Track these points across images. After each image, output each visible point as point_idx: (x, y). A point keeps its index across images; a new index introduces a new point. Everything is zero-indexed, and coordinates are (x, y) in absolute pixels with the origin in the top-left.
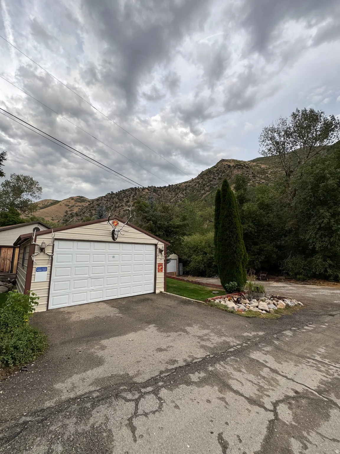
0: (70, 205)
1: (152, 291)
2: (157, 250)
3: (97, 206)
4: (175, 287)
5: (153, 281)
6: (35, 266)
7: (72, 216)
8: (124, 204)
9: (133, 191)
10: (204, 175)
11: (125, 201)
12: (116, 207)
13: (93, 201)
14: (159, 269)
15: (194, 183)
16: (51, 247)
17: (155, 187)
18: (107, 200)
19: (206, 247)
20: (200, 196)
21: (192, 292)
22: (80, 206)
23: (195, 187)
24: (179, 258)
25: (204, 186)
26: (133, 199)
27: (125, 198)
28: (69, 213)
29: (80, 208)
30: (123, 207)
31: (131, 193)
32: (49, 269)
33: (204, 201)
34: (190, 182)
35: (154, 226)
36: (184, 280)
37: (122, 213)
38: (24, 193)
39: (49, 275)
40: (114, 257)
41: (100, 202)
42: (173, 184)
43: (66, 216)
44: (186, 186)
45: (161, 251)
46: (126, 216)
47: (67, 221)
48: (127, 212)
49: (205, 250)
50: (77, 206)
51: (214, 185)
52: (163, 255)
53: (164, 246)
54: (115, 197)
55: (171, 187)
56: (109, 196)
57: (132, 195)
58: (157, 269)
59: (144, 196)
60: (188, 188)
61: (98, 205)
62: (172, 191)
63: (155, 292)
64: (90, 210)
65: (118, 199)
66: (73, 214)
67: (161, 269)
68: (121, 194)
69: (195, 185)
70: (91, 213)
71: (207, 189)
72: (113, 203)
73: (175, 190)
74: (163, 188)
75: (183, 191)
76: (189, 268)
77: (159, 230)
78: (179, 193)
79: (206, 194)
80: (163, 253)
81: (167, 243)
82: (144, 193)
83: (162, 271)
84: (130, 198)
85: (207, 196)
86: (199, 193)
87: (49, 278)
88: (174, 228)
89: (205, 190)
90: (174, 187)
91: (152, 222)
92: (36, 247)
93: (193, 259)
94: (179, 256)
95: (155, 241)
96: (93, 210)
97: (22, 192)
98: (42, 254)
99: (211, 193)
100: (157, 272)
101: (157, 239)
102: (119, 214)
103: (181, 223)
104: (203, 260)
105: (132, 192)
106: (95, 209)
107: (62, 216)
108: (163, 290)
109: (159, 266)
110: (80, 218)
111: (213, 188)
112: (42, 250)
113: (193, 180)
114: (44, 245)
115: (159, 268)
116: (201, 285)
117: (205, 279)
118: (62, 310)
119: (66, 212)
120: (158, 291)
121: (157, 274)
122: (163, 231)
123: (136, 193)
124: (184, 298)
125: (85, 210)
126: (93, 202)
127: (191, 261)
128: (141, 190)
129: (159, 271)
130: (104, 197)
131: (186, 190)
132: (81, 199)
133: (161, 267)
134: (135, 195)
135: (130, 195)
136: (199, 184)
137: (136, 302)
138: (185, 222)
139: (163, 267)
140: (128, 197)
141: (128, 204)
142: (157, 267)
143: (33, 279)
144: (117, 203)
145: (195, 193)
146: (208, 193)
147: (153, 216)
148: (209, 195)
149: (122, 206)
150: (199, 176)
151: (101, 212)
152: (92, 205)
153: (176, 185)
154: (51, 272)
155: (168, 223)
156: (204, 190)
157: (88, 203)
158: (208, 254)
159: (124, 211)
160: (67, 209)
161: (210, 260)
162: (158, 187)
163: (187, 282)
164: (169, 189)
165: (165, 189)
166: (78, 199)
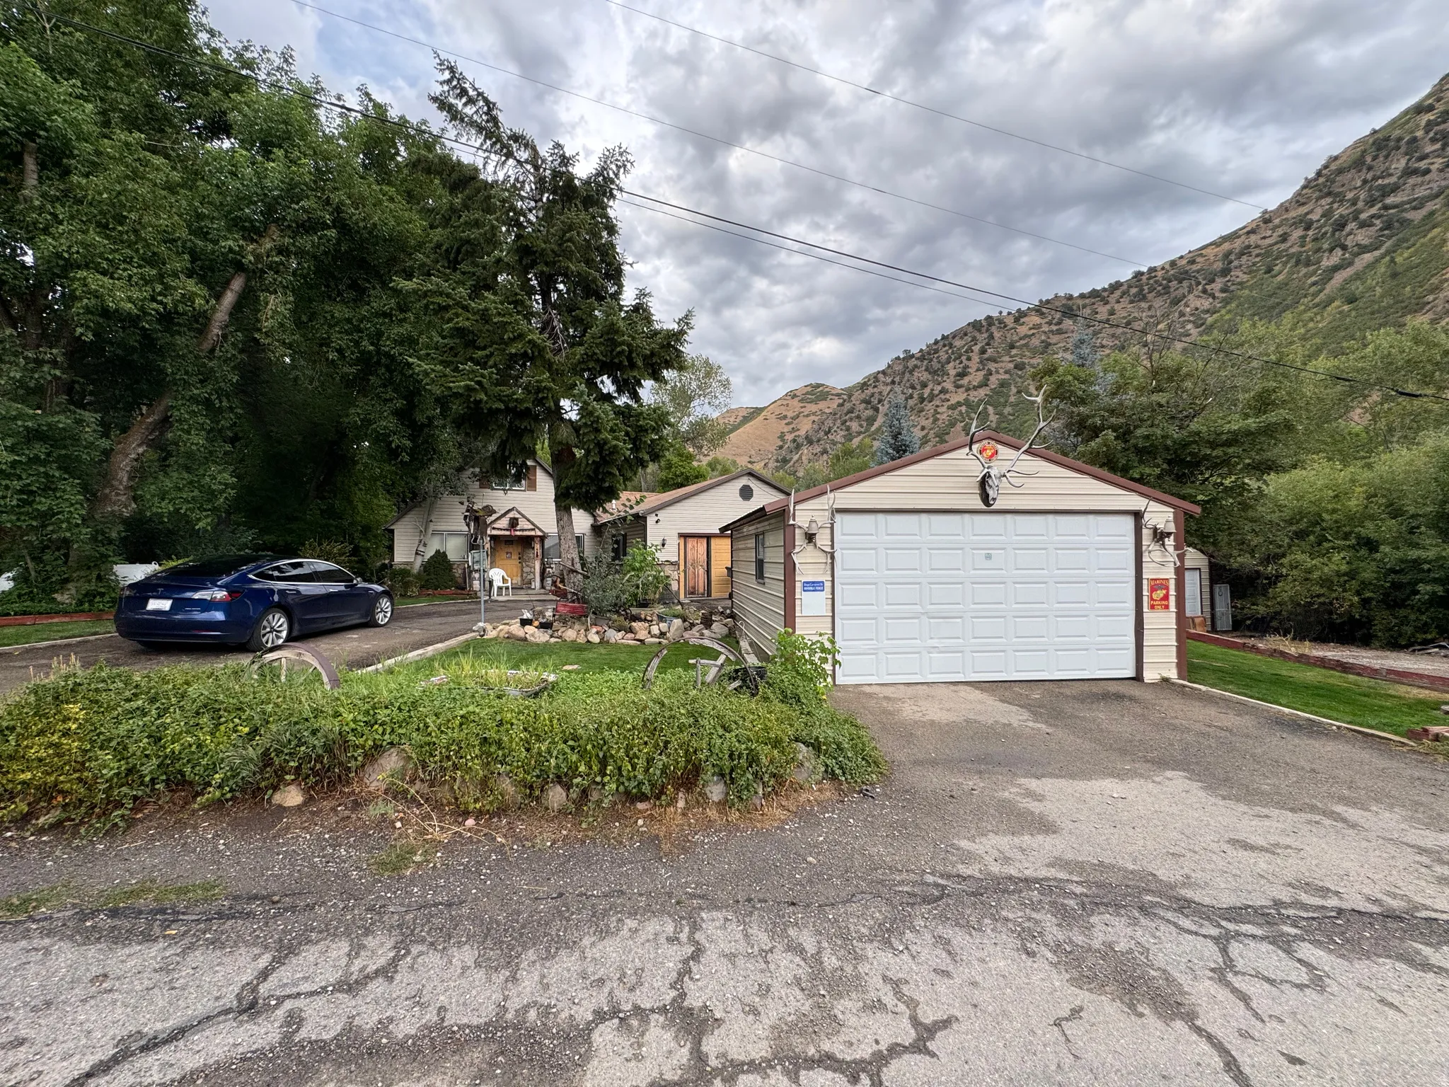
0: (790, 414)
1: (1130, 673)
2: (1145, 531)
3: (863, 405)
4: (1220, 670)
5: (1131, 639)
6: (800, 578)
7: (798, 447)
8: (948, 385)
9: (979, 331)
10: (1340, 171)
11: (952, 372)
12: (922, 400)
13: (850, 392)
14: (1152, 599)
15: (1273, 230)
16: (828, 531)
17: (1070, 297)
18: (893, 382)
19: (1372, 518)
20: (1314, 284)
21: (1318, 695)
22: (814, 414)
23: (1283, 246)
24: (1212, 566)
25: (1341, 225)
26: (981, 362)
27: (952, 364)
28: (789, 437)
29: (816, 419)
30: (947, 396)
31: (974, 339)
32: (828, 585)
33: (1337, 303)
34: (1253, 232)
35: (1120, 445)
36: (1254, 649)
37: (944, 416)
38: (695, 403)
39: (830, 602)
40: (989, 557)
41: (871, 390)
42: (1158, 263)
43: (781, 447)
44: (1227, 255)
45: (1159, 536)
46: (960, 425)
47: (785, 461)
48: (963, 409)
49: (1369, 530)
50: (808, 416)
51: (1415, 208)
52: (1171, 549)
53: (1171, 515)
54: (916, 366)
55: (1144, 278)
56: (899, 368)
57: (976, 348)
58: (1145, 599)
59: (1022, 342)
60: (1236, 263)
61: (867, 402)
62: (1150, 296)
63: (1138, 678)
64: (844, 423)
65: (926, 370)
66: (800, 440)
67: (1162, 599)
68: (936, 351)
69: (1284, 238)
70: (848, 429)
71: (1362, 237)
72: (913, 387)
73: (1166, 288)
74: (1105, 294)
75: (1212, 281)
76: (1267, 606)
77: (1141, 462)
78: (1191, 297)
79: (1351, 264)
80: (1170, 542)
81: (1186, 505)
82: (1023, 330)
83: (1167, 607)
84: (969, 359)
85: (1358, 276)
86: (1304, 271)
87: (830, 608)
88: (1213, 445)
89: (1344, 248)
90: (1160, 274)
91: (1111, 435)
92: (797, 531)
93: (1292, 567)
94: (1211, 556)
95: (1135, 501)
96: (851, 419)
97: (691, 399)
98: (810, 548)
99: (1388, 252)
100: (1145, 609)
101: (1142, 494)
102: (936, 420)
103: (1252, 423)
104: (1352, 575)
105: (977, 335)
106: (858, 417)
107: (773, 449)
108: (1173, 674)
109: (1153, 590)
110: (818, 449)
111: (1404, 223)
112: (810, 538)
113: (1266, 219)
114: (814, 525)
115: (1155, 596)
116: (1359, 674)
117: (1370, 653)
118: (867, 689)
119: (782, 437)
120: (1150, 675)
121: (1145, 615)
122: (1159, 461)
123: (991, 337)
124: (1286, 710)
125: (829, 423)
126: (850, 396)
127: (1279, 577)
128: (1010, 321)
129: (1152, 607)
130: (883, 372)
131: (1225, 272)
132: (817, 393)
133: (1161, 593)
134: (988, 344)
135: (970, 350)
136: (1307, 228)
137: (1082, 699)
138: (1273, 417)
139: (1172, 592)
140: (964, 358)
141: (965, 381)
142: (1145, 593)
143: (798, 608)
144: (924, 385)
145: (1280, 278)
146: (1368, 257)
147: (1112, 412)
148: (1371, 266)
149: (943, 391)
150: (1304, 187)
151: (896, 422)
152: (848, 406)
153: (1173, 263)
154: (833, 593)
155: (1181, 428)
156: (1339, 252)
157: (838, 401)
158: (1385, 549)
159: (949, 408)
160: (782, 427)
161: (1395, 572)
162: (1082, 296)
163: (1271, 655)
164: (1134, 291)
165: (1118, 293)
166: (807, 393)
